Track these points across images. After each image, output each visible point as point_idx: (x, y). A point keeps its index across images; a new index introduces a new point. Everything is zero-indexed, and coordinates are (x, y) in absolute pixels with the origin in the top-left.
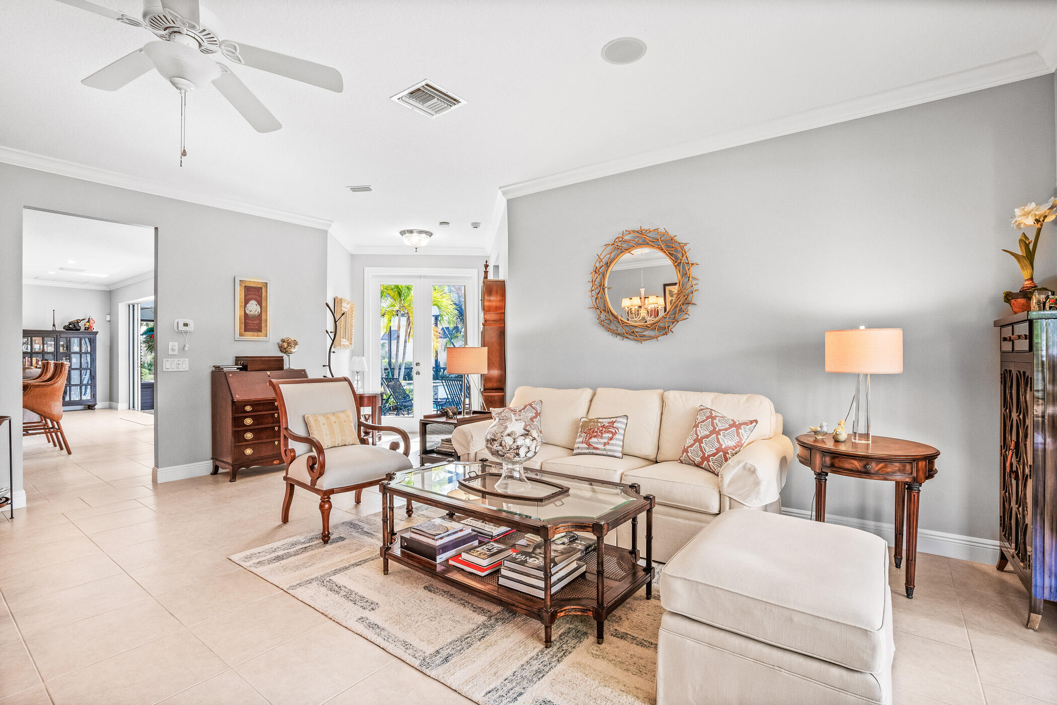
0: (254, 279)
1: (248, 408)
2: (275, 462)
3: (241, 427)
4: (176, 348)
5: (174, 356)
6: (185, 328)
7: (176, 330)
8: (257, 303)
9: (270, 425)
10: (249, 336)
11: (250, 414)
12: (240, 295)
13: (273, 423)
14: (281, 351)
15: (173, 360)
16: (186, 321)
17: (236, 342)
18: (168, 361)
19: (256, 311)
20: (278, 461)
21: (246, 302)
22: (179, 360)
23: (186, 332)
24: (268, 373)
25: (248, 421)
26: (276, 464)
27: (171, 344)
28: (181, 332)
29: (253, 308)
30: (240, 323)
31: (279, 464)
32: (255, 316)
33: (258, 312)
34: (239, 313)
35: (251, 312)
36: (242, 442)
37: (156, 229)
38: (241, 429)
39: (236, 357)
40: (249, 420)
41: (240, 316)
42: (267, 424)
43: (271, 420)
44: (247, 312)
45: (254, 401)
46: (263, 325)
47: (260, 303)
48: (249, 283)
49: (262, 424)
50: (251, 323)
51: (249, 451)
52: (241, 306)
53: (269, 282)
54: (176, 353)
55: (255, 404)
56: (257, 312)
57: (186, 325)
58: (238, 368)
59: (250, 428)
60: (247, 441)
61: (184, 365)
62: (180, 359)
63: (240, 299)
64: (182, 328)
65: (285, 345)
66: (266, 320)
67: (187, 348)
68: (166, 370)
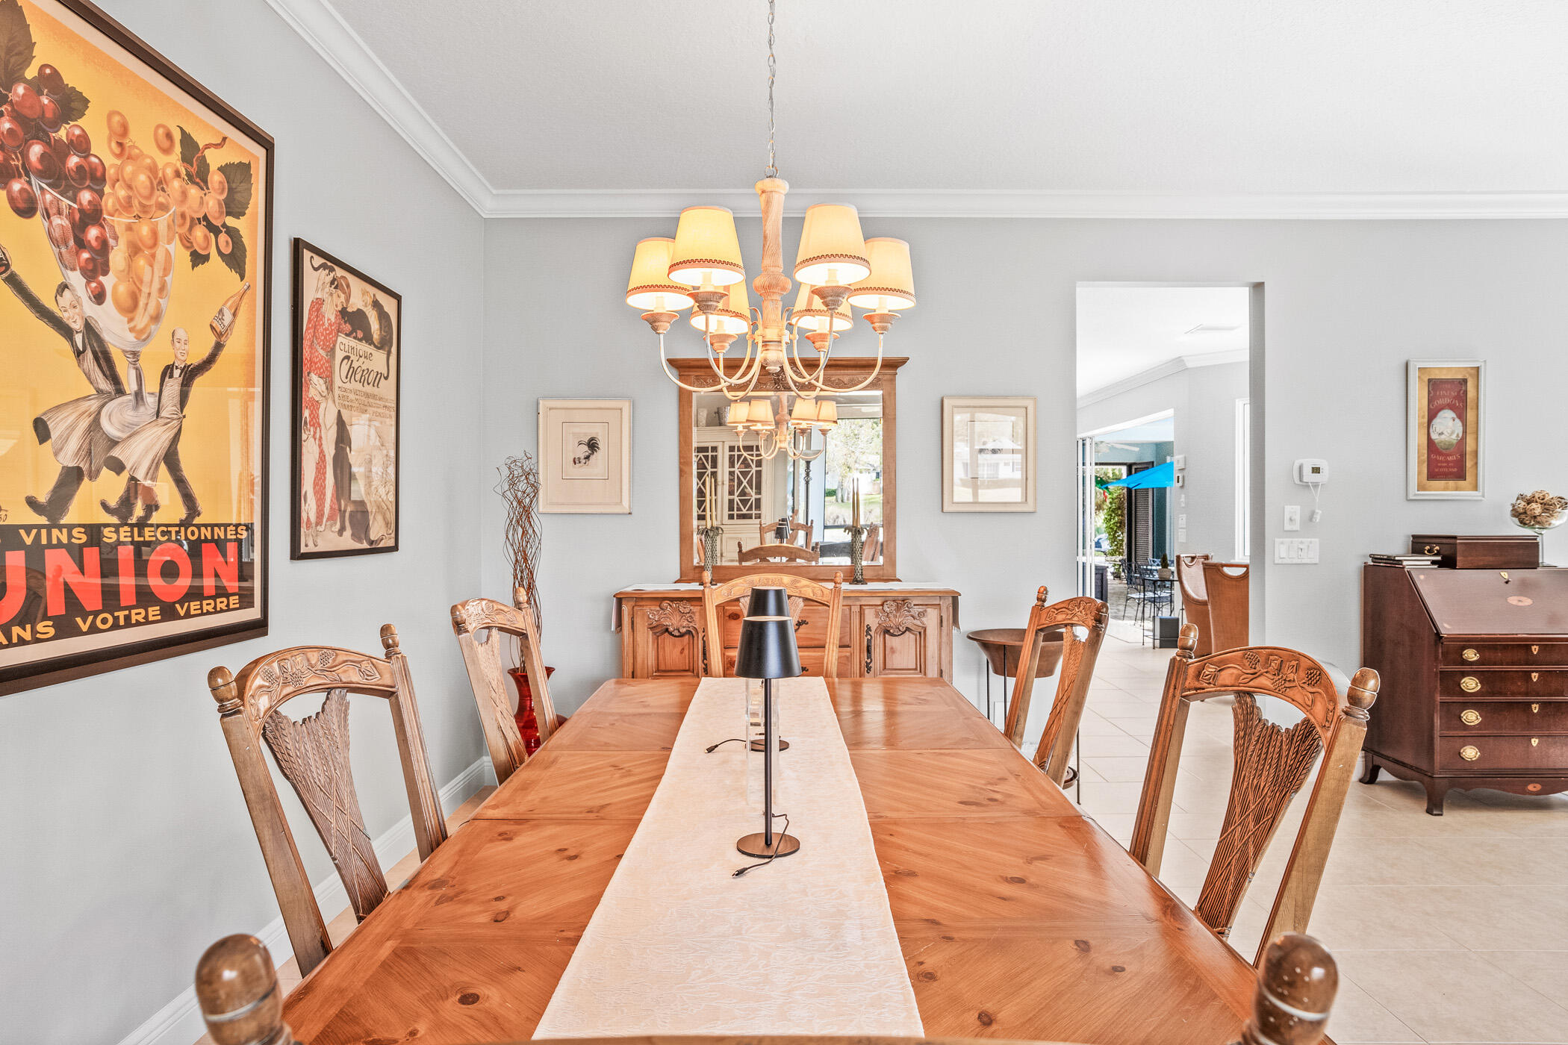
0: (1449, 365)
1: (1471, 655)
2: (1531, 787)
3: (1454, 694)
4: (1297, 518)
5: (1292, 533)
6: (1316, 477)
7: (1297, 481)
8: (1454, 415)
9: (1520, 698)
10: (1441, 490)
11: (1475, 668)
12: (1419, 400)
13: (1527, 694)
14: (1523, 523)
15: (1292, 542)
16: (1317, 463)
17: (1412, 505)
18: (1282, 543)
19: (1453, 433)
20: (1538, 787)
21: (1432, 415)
22: (1302, 543)
23: (1316, 485)
24: (1505, 574)
25: (1470, 684)
26: (1531, 793)
27: (1288, 508)
28: (1307, 486)
29: (1447, 427)
30: (1420, 463)
31: (1538, 793)
32: (1451, 444)
33: (1458, 435)
34: (1417, 439)
35: (1443, 437)
36: (1455, 729)
37: (1258, 287)
38: (1455, 699)
39: (1413, 536)
40: (1472, 682)
41: (1419, 446)
42: (1513, 694)
43: (1520, 684)
44: (1434, 436)
45: (1483, 640)
46: (1469, 464)
47: (1461, 415)
48: (1437, 372)
49: (1501, 694)
50: (1441, 462)
51: (1470, 753)
52: (1420, 425)
53: (1483, 364)
54: (1296, 527)
55: (1487, 645)
56: (1454, 437)
57: (1316, 470)
58: (1434, 562)
59: (1474, 699)
60: (1466, 727)
61: (1310, 550)
62: (1303, 540)
63: (1419, 410)
64: (1309, 477)
65: (1537, 509)
66: (1476, 453)
67: (1318, 518)
68: (1280, 561)
